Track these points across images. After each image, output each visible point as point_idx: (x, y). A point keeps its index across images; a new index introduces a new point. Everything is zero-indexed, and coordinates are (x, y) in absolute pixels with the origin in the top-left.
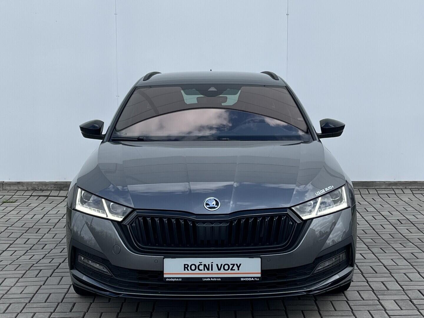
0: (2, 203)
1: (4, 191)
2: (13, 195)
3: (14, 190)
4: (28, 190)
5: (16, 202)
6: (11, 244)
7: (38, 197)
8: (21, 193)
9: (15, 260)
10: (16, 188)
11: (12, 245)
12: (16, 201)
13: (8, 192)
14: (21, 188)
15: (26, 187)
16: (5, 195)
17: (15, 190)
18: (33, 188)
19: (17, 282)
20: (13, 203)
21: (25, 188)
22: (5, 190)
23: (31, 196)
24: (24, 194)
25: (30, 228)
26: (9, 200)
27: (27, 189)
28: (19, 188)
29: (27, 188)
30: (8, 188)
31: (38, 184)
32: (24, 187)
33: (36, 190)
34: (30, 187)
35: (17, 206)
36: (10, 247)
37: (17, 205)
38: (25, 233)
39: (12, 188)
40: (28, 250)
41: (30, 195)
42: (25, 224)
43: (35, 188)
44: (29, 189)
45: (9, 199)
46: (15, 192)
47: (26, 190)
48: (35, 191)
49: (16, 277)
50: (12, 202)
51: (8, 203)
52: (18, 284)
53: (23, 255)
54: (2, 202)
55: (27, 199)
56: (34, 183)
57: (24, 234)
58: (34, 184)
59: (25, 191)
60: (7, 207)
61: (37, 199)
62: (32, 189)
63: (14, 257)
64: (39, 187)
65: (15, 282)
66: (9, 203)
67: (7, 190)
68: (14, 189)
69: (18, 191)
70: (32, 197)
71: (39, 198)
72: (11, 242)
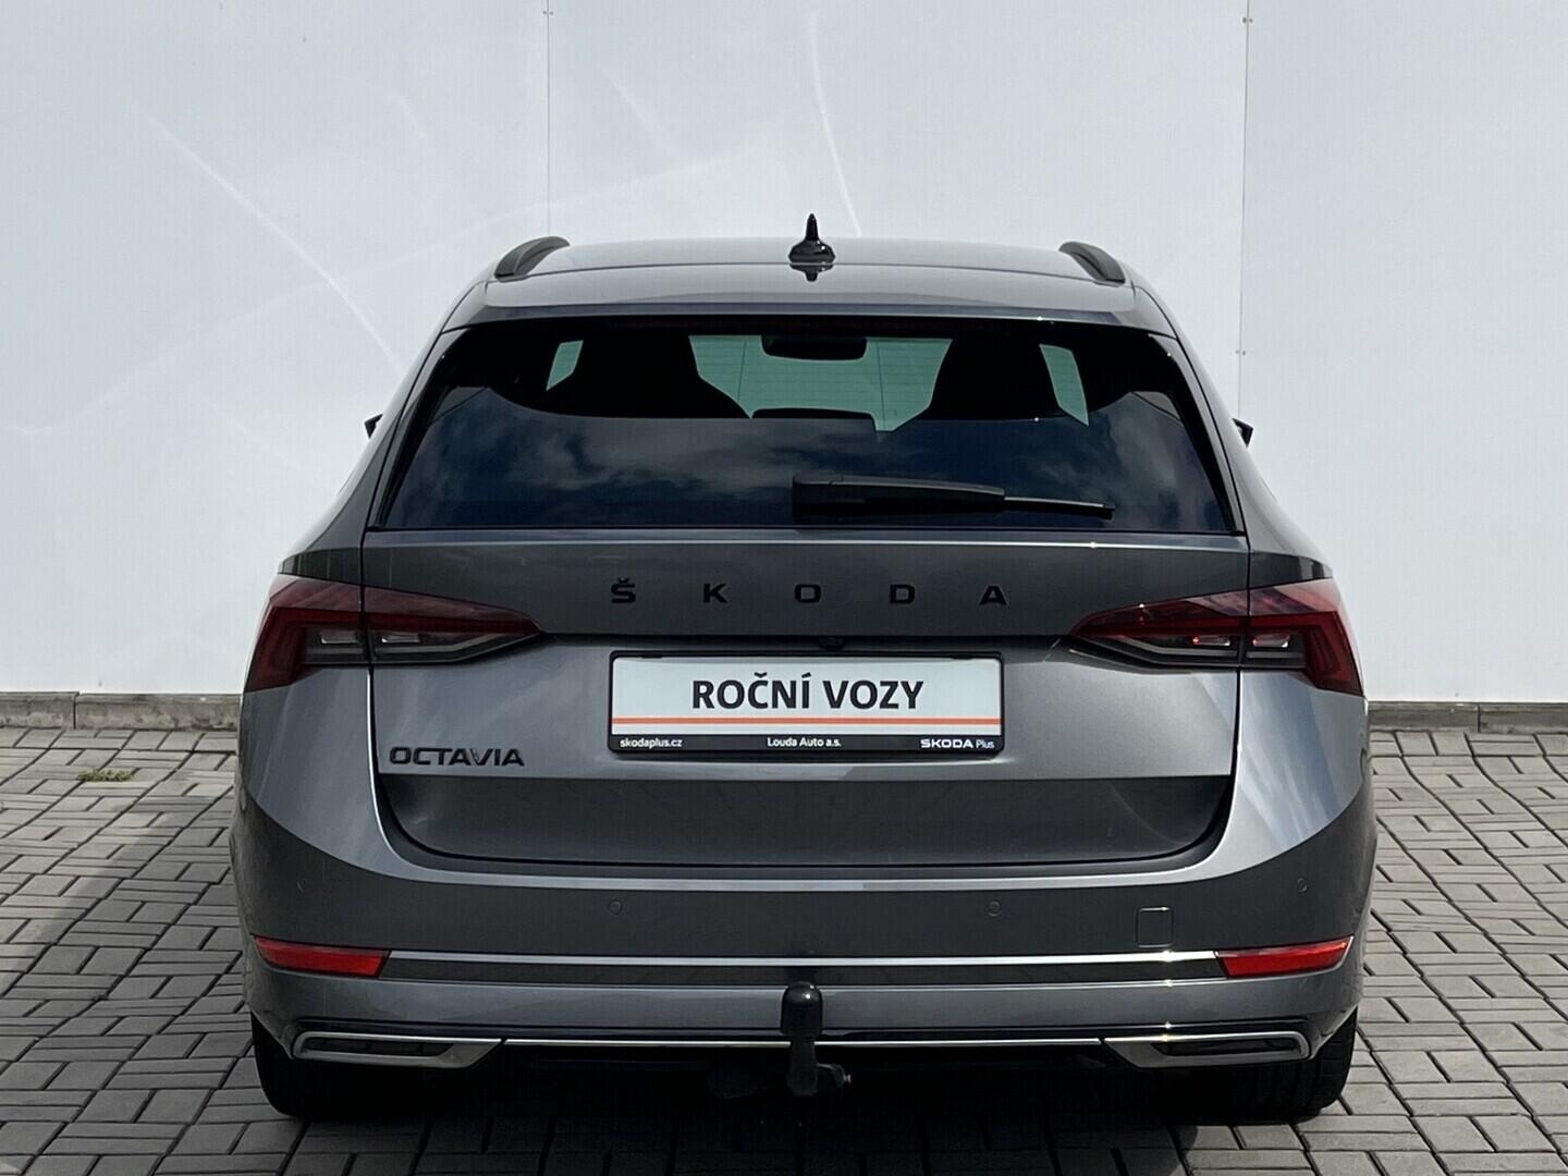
0: (76, 782)
1: (78, 733)
2: (119, 750)
3: (119, 729)
4: (177, 729)
5: (136, 775)
6: (147, 950)
7: (223, 756)
8: (152, 740)
9: (177, 1016)
10: (128, 719)
11: (152, 952)
12: (133, 773)
13: (95, 736)
14: (149, 719)
15: (169, 718)
16: (84, 749)
17: (124, 728)
18: (198, 720)
19: (204, 1106)
20: (125, 779)
21: (166, 720)
22: (83, 727)
23: (193, 752)
24: (161, 743)
25: (211, 884)
26: (106, 770)
27: (172, 726)
28: (140, 721)
29: (176, 721)
30: (97, 719)
31: (218, 705)
32: (159, 714)
33: (211, 729)
34: (189, 718)
35: (143, 795)
36: (143, 960)
37: (143, 791)
38: (195, 903)
39: (113, 718)
40: (219, 976)
41: (190, 748)
42: (187, 867)
43: (207, 721)
44: (181, 725)
45: (105, 765)
46: (128, 735)
47: (171, 730)
48: (209, 734)
49: (199, 1084)
50: (117, 779)
51: (101, 779)
52: (210, 1114)
53: (204, 995)
54: (76, 776)
55: (178, 763)
56: (203, 699)
57: (192, 907)
58: (204, 704)
59: (164, 734)
60: (101, 798)
61: (219, 765)
62: (194, 726)
63: (167, 1004)
64: (222, 715)
65: (197, 1107)
66: (107, 780)
67: (90, 728)
68: (121, 725)
69: (136, 730)
70: (195, 756)
71: (224, 760)
72: (147, 942)
